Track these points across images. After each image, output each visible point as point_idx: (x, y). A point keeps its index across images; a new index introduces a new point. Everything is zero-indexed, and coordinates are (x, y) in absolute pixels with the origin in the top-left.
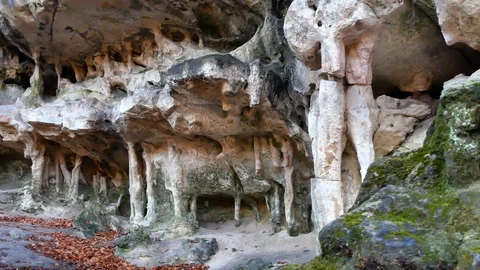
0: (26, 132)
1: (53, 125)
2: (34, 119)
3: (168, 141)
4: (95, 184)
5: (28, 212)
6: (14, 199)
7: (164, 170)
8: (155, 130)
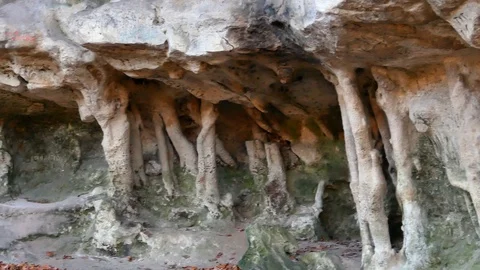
0: (79, 65)
1: (144, 46)
2: (97, 38)
3: (448, 62)
4: (253, 162)
5: (111, 253)
6: (74, 223)
7: (438, 134)
8: (411, 43)
